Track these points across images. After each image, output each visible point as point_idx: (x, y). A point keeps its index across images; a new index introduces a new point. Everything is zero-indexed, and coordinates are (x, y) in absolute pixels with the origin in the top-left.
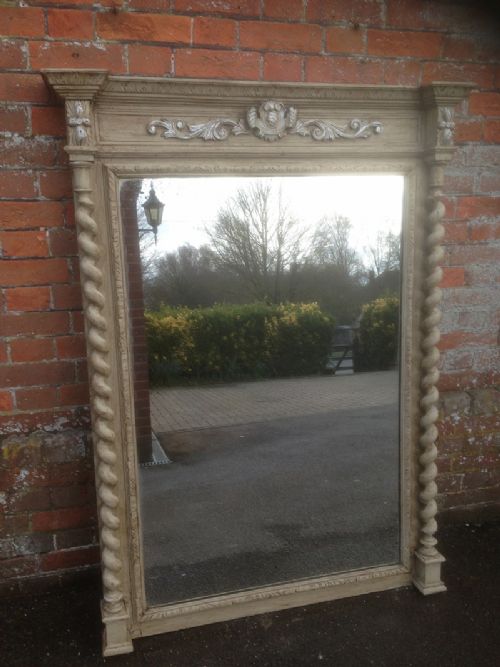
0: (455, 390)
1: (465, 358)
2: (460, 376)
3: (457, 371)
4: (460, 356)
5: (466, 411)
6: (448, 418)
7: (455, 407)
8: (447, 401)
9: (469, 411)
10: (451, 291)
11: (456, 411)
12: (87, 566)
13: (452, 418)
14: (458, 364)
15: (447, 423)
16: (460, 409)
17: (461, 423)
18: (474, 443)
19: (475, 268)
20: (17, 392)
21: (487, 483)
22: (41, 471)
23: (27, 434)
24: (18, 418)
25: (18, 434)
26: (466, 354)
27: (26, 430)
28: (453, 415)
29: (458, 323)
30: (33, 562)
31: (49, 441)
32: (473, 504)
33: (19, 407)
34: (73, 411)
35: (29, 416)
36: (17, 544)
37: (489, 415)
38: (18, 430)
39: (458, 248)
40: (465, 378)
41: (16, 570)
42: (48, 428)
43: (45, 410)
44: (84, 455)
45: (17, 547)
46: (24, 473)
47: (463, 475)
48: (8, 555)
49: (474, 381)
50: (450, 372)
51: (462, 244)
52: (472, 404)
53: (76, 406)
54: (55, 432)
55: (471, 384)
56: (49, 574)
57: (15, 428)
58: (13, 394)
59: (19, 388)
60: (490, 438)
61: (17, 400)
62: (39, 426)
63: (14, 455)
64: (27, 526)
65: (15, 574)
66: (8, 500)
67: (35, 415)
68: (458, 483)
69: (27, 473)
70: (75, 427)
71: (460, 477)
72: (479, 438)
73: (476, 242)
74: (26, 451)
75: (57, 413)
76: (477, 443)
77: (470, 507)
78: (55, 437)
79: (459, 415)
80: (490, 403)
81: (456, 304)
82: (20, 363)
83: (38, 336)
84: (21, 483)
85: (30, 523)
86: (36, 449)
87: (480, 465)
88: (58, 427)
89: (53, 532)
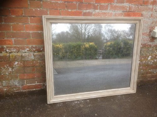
12: (34, 89)
19: (144, 13)
20: (14, 40)
21: (143, 74)
22: (21, 63)
23: (17, 52)
24: (15, 47)
25: (15, 52)
27: (17, 51)
30: (20, 88)
31: (23, 54)
33: (15, 44)
34: (30, 47)
35: (18, 47)
36: (15, 82)
37: (144, 55)
38: (15, 51)
39: (140, 6)
41: (15, 89)
42: (23, 51)
43: (22, 46)
44: (33, 59)
45: (15, 83)
46: (16, 63)
48: (12, 85)
49: (141, 46)
51: (141, 5)
53: (31, 45)
54: (25, 52)
56: (24, 91)
57: (14, 50)
58: (13, 40)
59: (14, 39)
60: (144, 62)
61: (14, 42)
62: (21, 50)
63: (13, 58)
64: (17, 77)
65: (14, 90)
66: (12, 70)
67: (19, 47)
69: (17, 63)
70: (31, 51)
73: (145, 5)
74: (17, 57)
75: (26, 47)
76: (141, 63)
78: (25, 54)
80: (145, 52)
82: (15, 31)
83: (20, 24)
84: (16, 65)
85: (18, 77)
86: (20, 56)
88: (26, 51)
89: (25, 79)
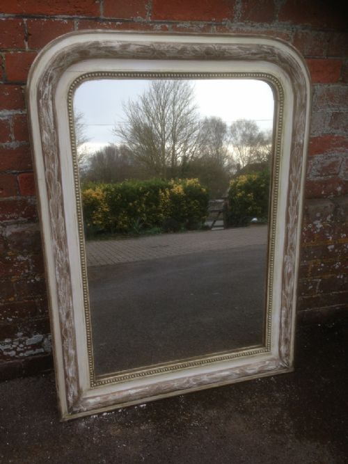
0: (320, 197)
1: (333, 165)
2: (326, 183)
3: (322, 178)
4: (328, 162)
5: (328, 218)
6: (310, 226)
7: (318, 215)
8: (312, 207)
9: (332, 219)
10: (326, 86)
11: (318, 219)
13: (314, 226)
14: (325, 170)
15: (309, 229)
16: (323, 217)
17: (322, 231)
18: (333, 250)
26: (335, 159)
28: (315, 223)
29: (330, 125)
32: (327, 307)
40: (331, 186)
47: (320, 280)
49: (339, 189)
50: (316, 179)
52: (335, 211)
55: (336, 193)
68: (314, 288)
71: (316, 282)
72: (338, 246)
76: (336, 251)
77: (324, 309)
79: (322, 222)
81: (330, 103)
87: (338, 272)
